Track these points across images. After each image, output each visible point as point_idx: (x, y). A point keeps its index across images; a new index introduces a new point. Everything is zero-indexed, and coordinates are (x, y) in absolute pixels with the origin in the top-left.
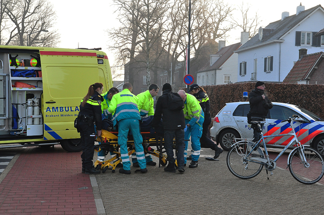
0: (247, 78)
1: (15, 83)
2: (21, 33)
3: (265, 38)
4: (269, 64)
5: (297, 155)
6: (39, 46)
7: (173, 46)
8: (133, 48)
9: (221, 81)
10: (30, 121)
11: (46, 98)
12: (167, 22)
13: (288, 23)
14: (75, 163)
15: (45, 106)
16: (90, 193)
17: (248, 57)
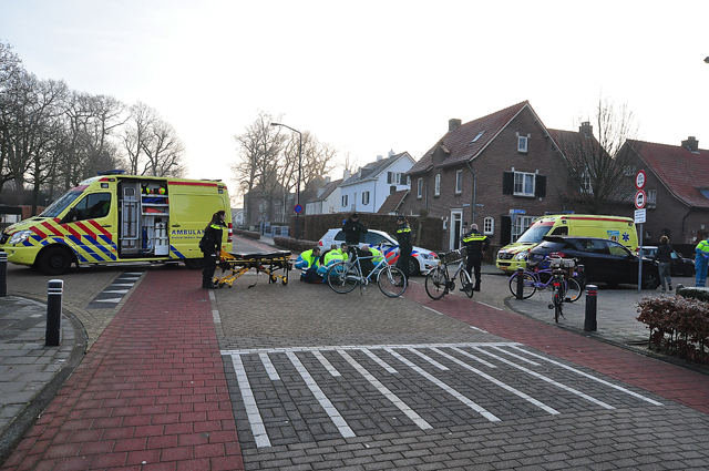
0: (348, 209)
1: (145, 209)
2: (154, 165)
3: (362, 176)
4: (366, 198)
5: (385, 273)
6: (169, 178)
7: (286, 180)
8: (252, 180)
9: (326, 211)
10: (158, 241)
11: (171, 224)
12: (282, 161)
13: (381, 165)
14: (197, 279)
15: (171, 229)
16: (208, 306)
17: (349, 192)
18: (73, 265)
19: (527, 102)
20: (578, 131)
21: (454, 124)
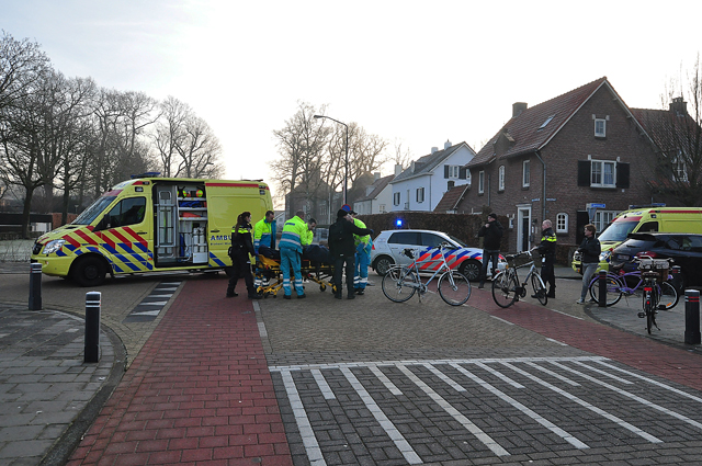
0: (401, 208)
1: (182, 213)
2: (188, 166)
3: (416, 171)
4: (421, 194)
5: (446, 279)
6: (204, 178)
7: (331, 177)
8: (293, 179)
9: (376, 211)
10: (196, 248)
11: (210, 228)
12: (325, 156)
13: (437, 157)
15: (210, 234)
16: (253, 318)
17: (402, 188)
18: (108, 275)
19: (605, 78)
20: (668, 109)
21: (519, 108)
